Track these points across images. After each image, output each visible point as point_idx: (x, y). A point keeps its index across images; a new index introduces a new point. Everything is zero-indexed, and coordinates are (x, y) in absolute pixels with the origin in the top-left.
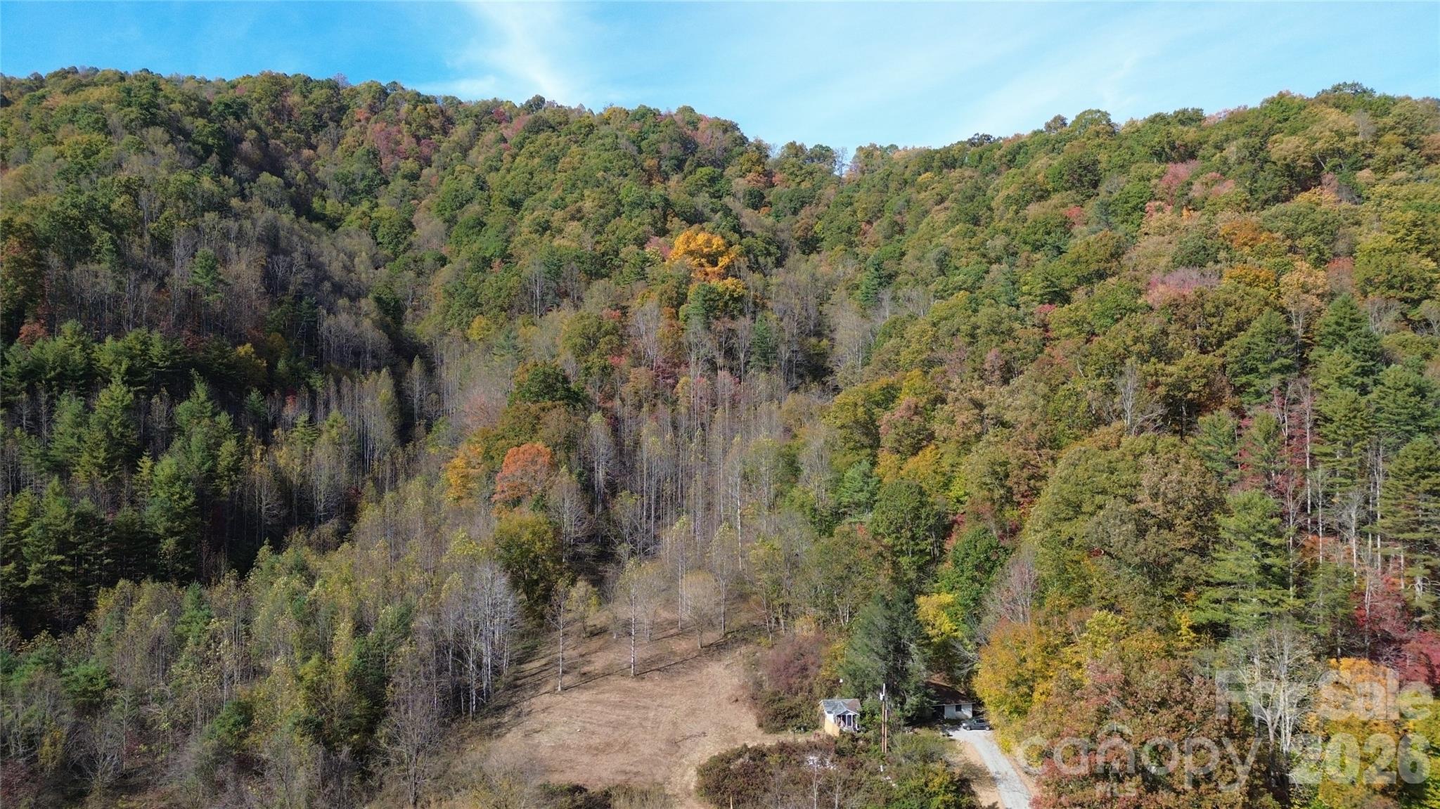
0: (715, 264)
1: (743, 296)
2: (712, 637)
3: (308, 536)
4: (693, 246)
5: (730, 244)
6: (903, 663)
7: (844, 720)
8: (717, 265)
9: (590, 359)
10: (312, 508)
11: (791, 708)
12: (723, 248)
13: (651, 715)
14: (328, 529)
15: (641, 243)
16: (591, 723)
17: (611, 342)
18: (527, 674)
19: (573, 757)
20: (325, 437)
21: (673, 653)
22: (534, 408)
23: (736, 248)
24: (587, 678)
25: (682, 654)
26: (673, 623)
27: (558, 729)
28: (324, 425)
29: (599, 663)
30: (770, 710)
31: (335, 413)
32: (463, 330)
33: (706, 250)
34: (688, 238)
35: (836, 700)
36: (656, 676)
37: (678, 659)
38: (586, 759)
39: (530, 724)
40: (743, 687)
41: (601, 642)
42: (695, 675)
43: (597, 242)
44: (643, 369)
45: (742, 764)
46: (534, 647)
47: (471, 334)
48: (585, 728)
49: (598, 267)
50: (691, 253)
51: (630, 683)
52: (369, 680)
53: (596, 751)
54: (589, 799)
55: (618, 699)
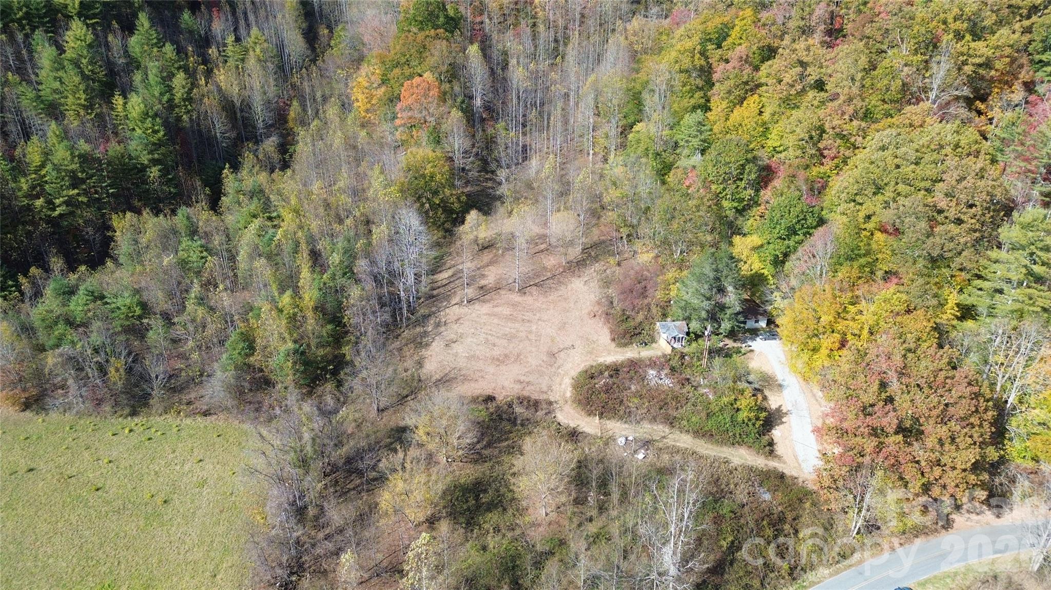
2: (572, 252)
3: (256, 153)
7: (674, 339)
10: (253, 124)
11: (635, 326)
13: (534, 328)
14: (270, 145)
16: (492, 335)
18: (439, 284)
19: (482, 366)
21: (545, 268)
22: (420, 35)
24: (485, 292)
25: (551, 270)
26: (542, 238)
27: (469, 340)
28: (249, 41)
30: (620, 327)
31: (254, 31)
35: (669, 322)
36: (534, 290)
37: (549, 275)
38: (491, 369)
39: (449, 333)
40: (598, 303)
41: (491, 256)
42: (563, 290)
45: (604, 380)
46: (442, 257)
48: (487, 340)
51: (516, 297)
52: (330, 307)
53: (500, 361)
54: (498, 407)
55: (508, 313)
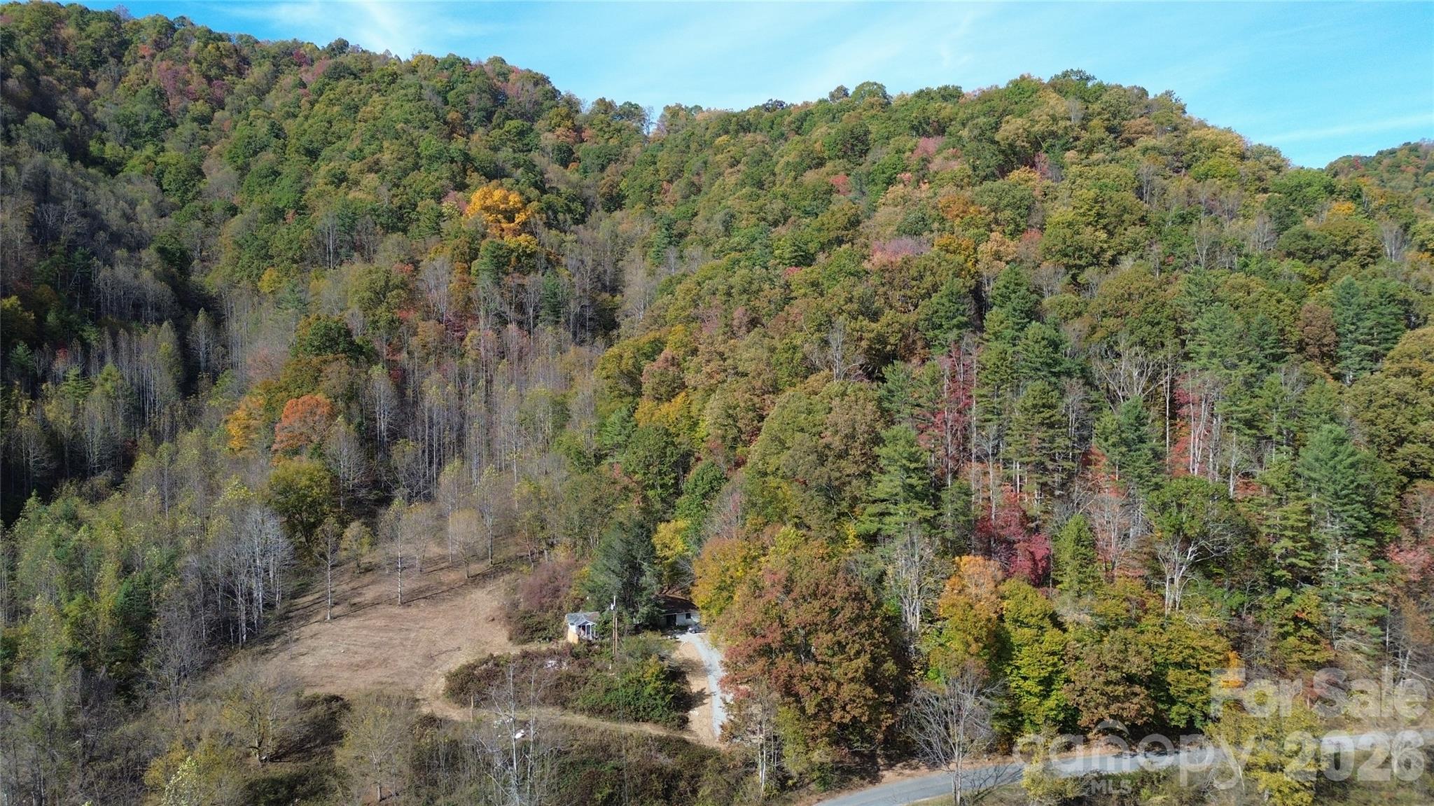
0: (510, 220)
1: (535, 252)
2: (477, 568)
3: (80, 489)
4: (489, 202)
5: (529, 200)
6: (638, 579)
7: (584, 629)
8: (514, 221)
9: (377, 313)
10: (84, 460)
11: (539, 623)
12: (519, 205)
13: (413, 635)
14: (100, 480)
15: (439, 197)
16: (355, 645)
17: (399, 296)
18: (300, 606)
19: (334, 673)
20: (97, 391)
21: (442, 584)
22: (315, 361)
23: (534, 205)
24: (356, 609)
25: (449, 584)
26: (443, 558)
27: (323, 651)
28: (97, 378)
29: (369, 594)
30: (520, 626)
31: (109, 366)
32: (253, 282)
33: (502, 206)
34: (485, 194)
35: (580, 614)
36: (422, 603)
37: (445, 588)
38: (346, 674)
39: (299, 648)
40: (500, 608)
41: (374, 576)
42: (459, 601)
43: (394, 196)
44: (432, 322)
45: (485, 669)
46: (309, 584)
47: (261, 287)
48: (348, 649)
49: (395, 220)
50: (487, 209)
51: (397, 610)
52: (136, 616)
53: (360, 667)
55: (383, 624)
